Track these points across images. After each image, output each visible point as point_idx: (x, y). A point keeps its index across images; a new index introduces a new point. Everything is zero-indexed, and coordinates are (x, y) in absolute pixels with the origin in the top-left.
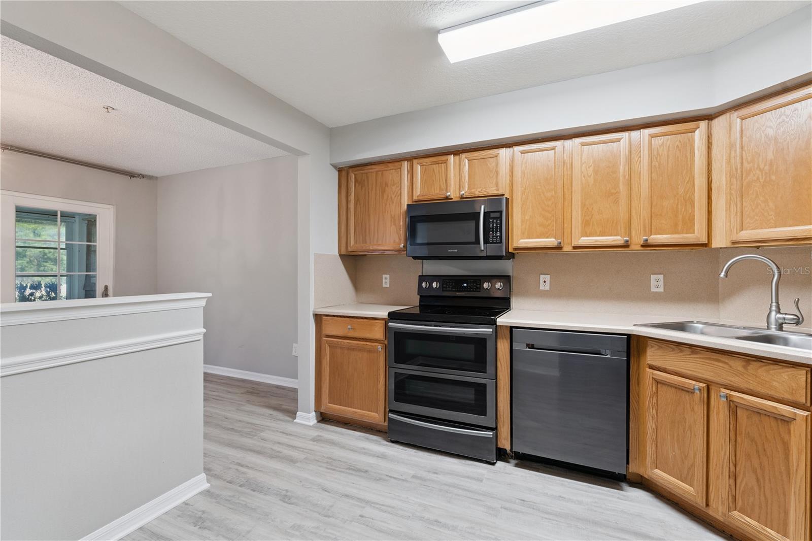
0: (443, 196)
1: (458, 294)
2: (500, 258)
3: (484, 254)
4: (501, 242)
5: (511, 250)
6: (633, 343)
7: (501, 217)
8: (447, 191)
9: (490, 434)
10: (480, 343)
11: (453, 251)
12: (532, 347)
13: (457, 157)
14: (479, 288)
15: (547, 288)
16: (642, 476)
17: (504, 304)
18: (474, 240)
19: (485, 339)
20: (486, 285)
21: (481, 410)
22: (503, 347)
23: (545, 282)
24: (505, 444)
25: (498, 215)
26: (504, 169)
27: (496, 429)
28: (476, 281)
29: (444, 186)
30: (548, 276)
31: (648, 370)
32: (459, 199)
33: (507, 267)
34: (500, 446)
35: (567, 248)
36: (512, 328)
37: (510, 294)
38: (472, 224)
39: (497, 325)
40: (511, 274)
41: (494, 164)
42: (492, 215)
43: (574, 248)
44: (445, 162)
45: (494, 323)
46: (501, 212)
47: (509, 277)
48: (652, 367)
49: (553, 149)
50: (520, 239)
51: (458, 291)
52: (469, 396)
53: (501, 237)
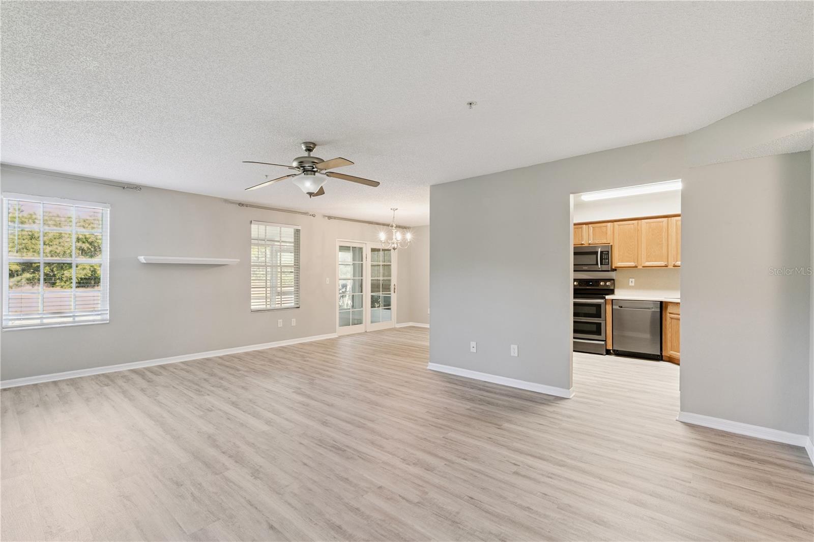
0: (580, 243)
1: (588, 287)
2: (608, 271)
3: (601, 270)
4: (608, 264)
5: (613, 268)
6: (664, 305)
7: (608, 254)
8: (582, 240)
9: (603, 343)
10: (598, 306)
11: (585, 268)
12: (621, 307)
13: (587, 226)
14: (598, 285)
15: (633, 284)
16: (669, 357)
17: (612, 292)
18: (595, 263)
19: (600, 305)
20: (602, 283)
21: (599, 333)
22: (609, 308)
23: (632, 282)
24: (610, 347)
25: (607, 253)
26: (609, 232)
27: (606, 341)
28: (597, 281)
29: (580, 239)
30: (634, 279)
31: (669, 314)
32: (588, 245)
33: (612, 275)
34: (607, 348)
35: (640, 267)
36: (612, 300)
37: (614, 287)
38: (595, 256)
39: (606, 300)
40: (614, 278)
41: (605, 230)
42: (604, 253)
43: (643, 267)
44: (581, 228)
45: (605, 298)
46: (608, 252)
47: (613, 280)
48: (670, 313)
49: (633, 224)
50: (617, 263)
51: (588, 286)
52: (594, 328)
53: (608, 262)
